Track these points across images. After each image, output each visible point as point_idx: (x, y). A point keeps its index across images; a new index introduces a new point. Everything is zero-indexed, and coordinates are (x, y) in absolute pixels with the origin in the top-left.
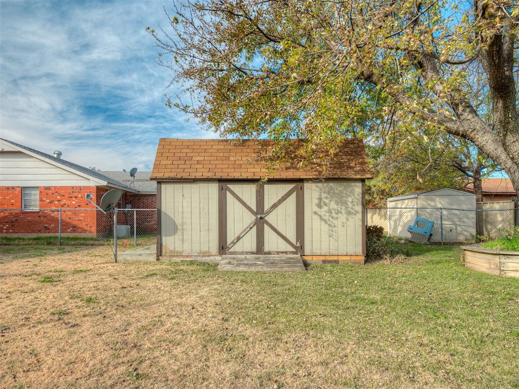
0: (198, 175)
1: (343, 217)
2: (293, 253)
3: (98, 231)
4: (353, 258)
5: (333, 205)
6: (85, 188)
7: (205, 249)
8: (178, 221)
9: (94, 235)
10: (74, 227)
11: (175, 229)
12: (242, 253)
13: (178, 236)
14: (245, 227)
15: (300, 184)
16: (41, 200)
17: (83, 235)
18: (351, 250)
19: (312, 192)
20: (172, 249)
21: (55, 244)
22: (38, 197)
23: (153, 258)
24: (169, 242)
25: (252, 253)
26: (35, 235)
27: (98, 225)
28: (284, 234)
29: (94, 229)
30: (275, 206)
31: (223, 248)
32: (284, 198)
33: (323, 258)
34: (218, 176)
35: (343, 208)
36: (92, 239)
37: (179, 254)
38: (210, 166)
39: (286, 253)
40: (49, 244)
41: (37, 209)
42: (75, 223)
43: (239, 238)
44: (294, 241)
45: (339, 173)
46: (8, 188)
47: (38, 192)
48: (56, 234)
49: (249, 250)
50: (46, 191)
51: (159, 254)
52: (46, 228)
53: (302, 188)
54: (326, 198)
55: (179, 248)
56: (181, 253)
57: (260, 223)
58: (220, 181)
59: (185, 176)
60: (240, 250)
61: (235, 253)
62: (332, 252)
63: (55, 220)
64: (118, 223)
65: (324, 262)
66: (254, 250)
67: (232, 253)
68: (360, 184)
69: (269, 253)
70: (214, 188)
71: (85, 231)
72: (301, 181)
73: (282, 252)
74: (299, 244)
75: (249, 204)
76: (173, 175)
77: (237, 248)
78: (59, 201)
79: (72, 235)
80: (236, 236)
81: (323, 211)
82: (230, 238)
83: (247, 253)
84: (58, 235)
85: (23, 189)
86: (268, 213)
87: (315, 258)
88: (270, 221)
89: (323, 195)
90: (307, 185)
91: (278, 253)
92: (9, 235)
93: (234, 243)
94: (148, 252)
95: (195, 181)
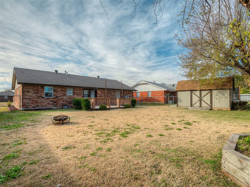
0: (186, 89)
1: (224, 99)
2: (209, 107)
3: (164, 102)
4: (227, 109)
5: (221, 95)
6: (161, 91)
7: (187, 106)
8: (181, 99)
9: (163, 103)
10: (159, 101)
11: (181, 101)
12: (196, 107)
13: (181, 103)
14: (197, 101)
15: (211, 91)
16: (152, 94)
17: (161, 103)
18: (226, 107)
19: (215, 92)
20: (180, 105)
21: (155, 105)
22: (151, 94)
23: (176, 107)
24: (179, 104)
25: (199, 107)
26: (150, 103)
27: (164, 101)
28: (207, 103)
29: (163, 101)
30: (204, 96)
31: (191, 105)
32: (207, 94)
33: (218, 109)
34: (190, 89)
35: (224, 96)
36: (163, 104)
37: (182, 107)
38: (189, 87)
39: (207, 107)
40: (154, 104)
41: (151, 96)
42: (159, 100)
43: (195, 103)
44: (209, 104)
45: (223, 87)
46: (145, 92)
47: (151, 92)
48: (155, 103)
49: (198, 106)
50: (153, 92)
51: (177, 106)
52: (153, 101)
53: (212, 92)
54: (219, 94)
55: (182, 105)
56: (182, 106)
57: (201, 100)
58: (191, 90)
59: (183, 90)
60: (196, 106)
61: (194, 107)
62: (220, 107)
63: (155, 99)
64: (169, 100)
65: (218, 110)
66: (199, 106)
67: (193, 107)
68: (229, 90)
69: (203, 107)
70: (189, 92)
71: (161, 102)
72: (212, 90)
73: (206, 107)
74: (211, 105)
75: (198, 95)
76: (180, 90)
77: (195, 105)
78: (155, 94)
79: (158, 103)
80: (195, 102)
81: (218, 97)
82: (193, 103)
83: (197, 107)
84: (156, 103)
85: (148, 92)
86: (203, 98)
87: (215, 109)
88: (203, 100)
89: (218, 93)
90: (213, 91)
91: (205, 107)
92: (145, 103)
93: (194, 104)
94: (175, 106)
95: (185, 91)
